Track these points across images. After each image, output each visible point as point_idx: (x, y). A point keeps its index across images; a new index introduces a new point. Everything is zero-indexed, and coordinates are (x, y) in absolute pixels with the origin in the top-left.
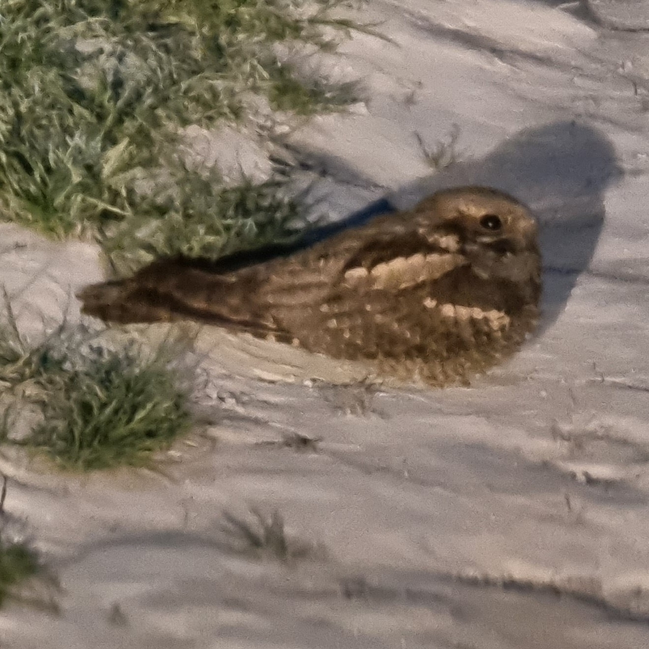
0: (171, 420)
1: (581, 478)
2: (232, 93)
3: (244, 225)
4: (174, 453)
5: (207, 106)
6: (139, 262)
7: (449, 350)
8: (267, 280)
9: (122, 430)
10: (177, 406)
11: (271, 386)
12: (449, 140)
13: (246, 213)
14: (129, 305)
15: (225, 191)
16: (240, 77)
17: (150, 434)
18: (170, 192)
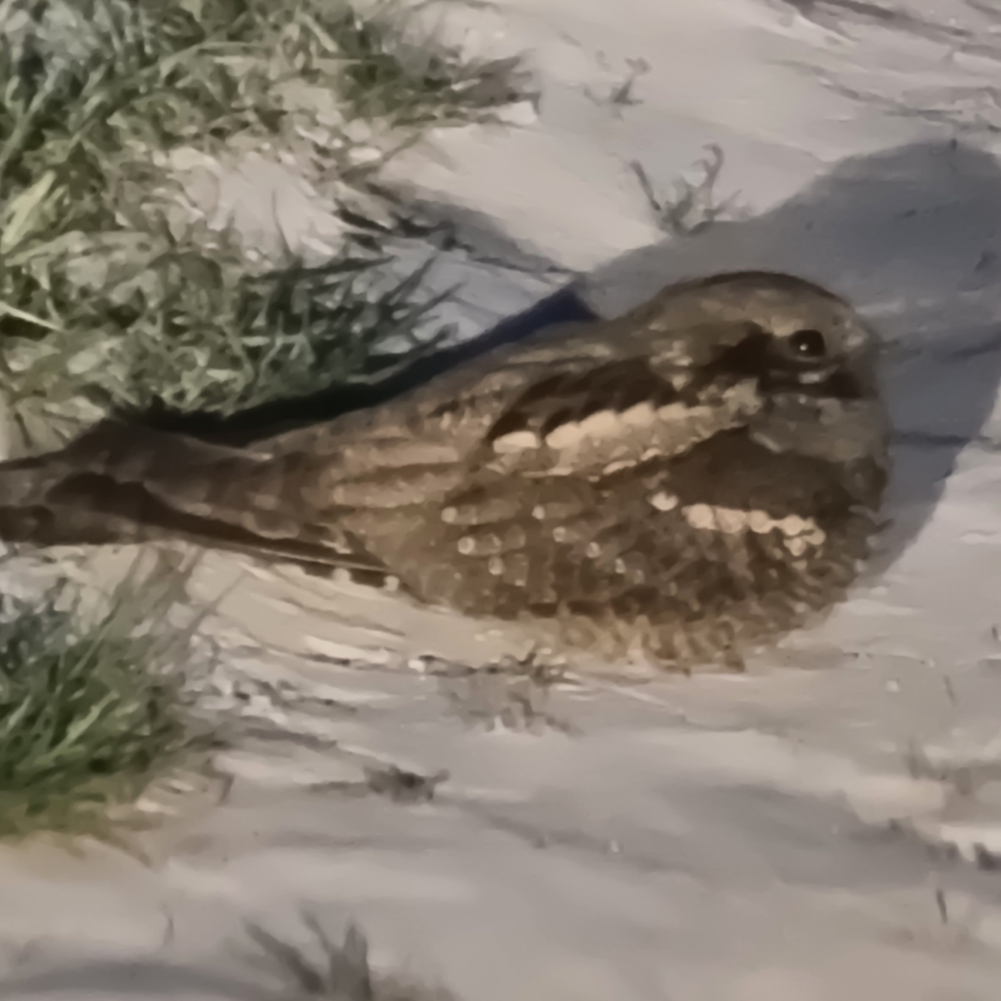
0: (141, 738)
1: (968, 855)
2: (264, 84)
3: (287, 348)
4: (146, 805)
5: (212, 108)
6: (74, 420)
7: (704, 597)
8: (335, 459)
9: (44, 759)
10: (153, 710)
11: (340, 669)
12: (703, 175)
13: (293, 325)
14: (53, 508)
15: (248, 279)
16: (279, 49)
17: (99, 766)
18: (137, 282)
